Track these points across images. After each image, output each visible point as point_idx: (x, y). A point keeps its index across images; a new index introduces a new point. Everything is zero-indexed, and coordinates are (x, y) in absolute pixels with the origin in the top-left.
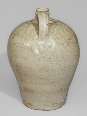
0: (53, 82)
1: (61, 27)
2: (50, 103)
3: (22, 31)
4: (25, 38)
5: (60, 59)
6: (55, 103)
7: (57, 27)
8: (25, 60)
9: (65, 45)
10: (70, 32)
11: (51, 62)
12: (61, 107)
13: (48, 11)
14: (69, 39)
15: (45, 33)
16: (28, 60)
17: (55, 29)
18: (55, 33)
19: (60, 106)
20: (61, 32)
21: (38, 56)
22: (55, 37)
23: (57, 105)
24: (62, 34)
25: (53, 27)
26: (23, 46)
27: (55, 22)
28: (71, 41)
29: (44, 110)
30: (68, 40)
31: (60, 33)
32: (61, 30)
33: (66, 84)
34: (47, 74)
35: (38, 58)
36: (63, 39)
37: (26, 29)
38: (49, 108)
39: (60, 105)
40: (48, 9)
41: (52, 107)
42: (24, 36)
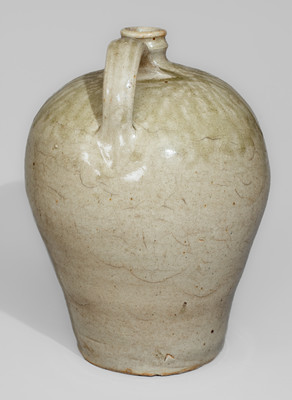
0: (149, 279)
1: (189, 94)
2: (146, 352)
3: (61, 102)
4: (62, 126)
5: (168, 204)
6: (164, 354)
7: (176, 95)
8: (58, 198)
9: (191, 157)
10: (221, 112)
11: (137, 212)
12: (195, 368)
13: (163, 37)
14: (212, 138)
15: (121, 111)
16: (66, 201)
17: (166, 102)
18: (161, 112)
19: (188, 364)
20: (184, 110)
21: (95, 190)
22: (157, 128)
23: (173, 362)
24: (187, 117)
25: (159, 92)
26: (55, 152)
27: (179, 78)
28: (218, 143)
29: (128, 372)
30: (206, 140)
31: (181, 115)
32: (187, 103)
33: (203, 293)
34: (126, 250)
35: (95, 195)
36: (187, 136)
37: (75, 95)
38: (145, 369)
39: (185, 360)
40: (159, 30)
41: (154, 365)
42: (62, 120)
